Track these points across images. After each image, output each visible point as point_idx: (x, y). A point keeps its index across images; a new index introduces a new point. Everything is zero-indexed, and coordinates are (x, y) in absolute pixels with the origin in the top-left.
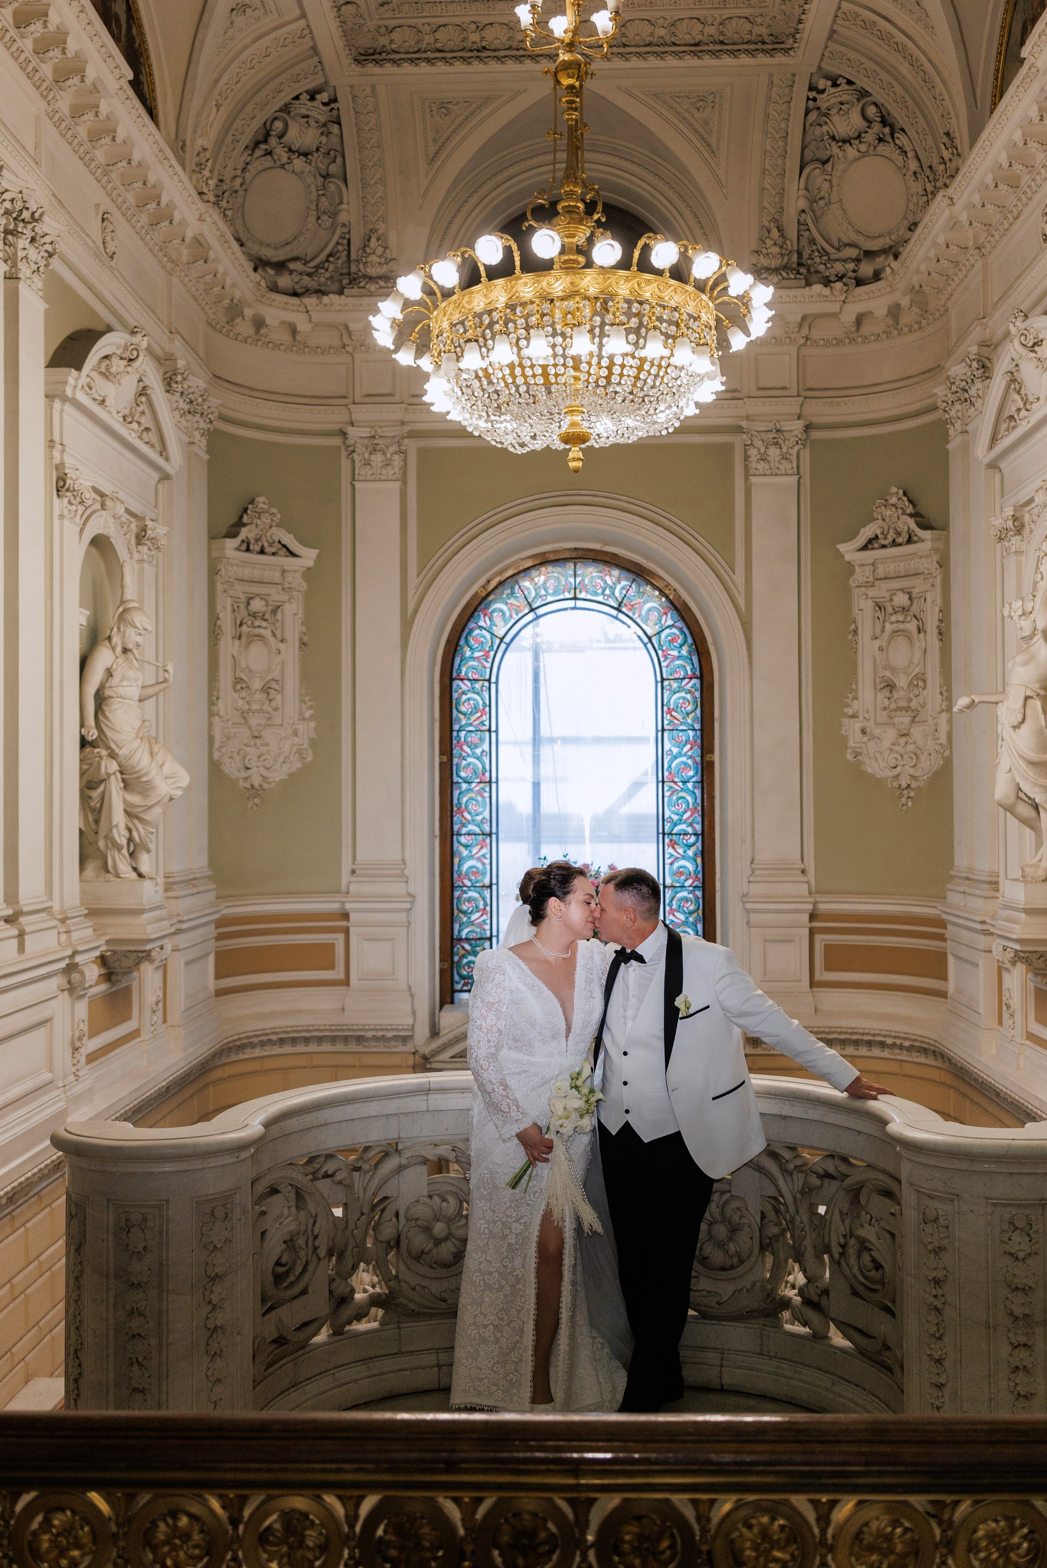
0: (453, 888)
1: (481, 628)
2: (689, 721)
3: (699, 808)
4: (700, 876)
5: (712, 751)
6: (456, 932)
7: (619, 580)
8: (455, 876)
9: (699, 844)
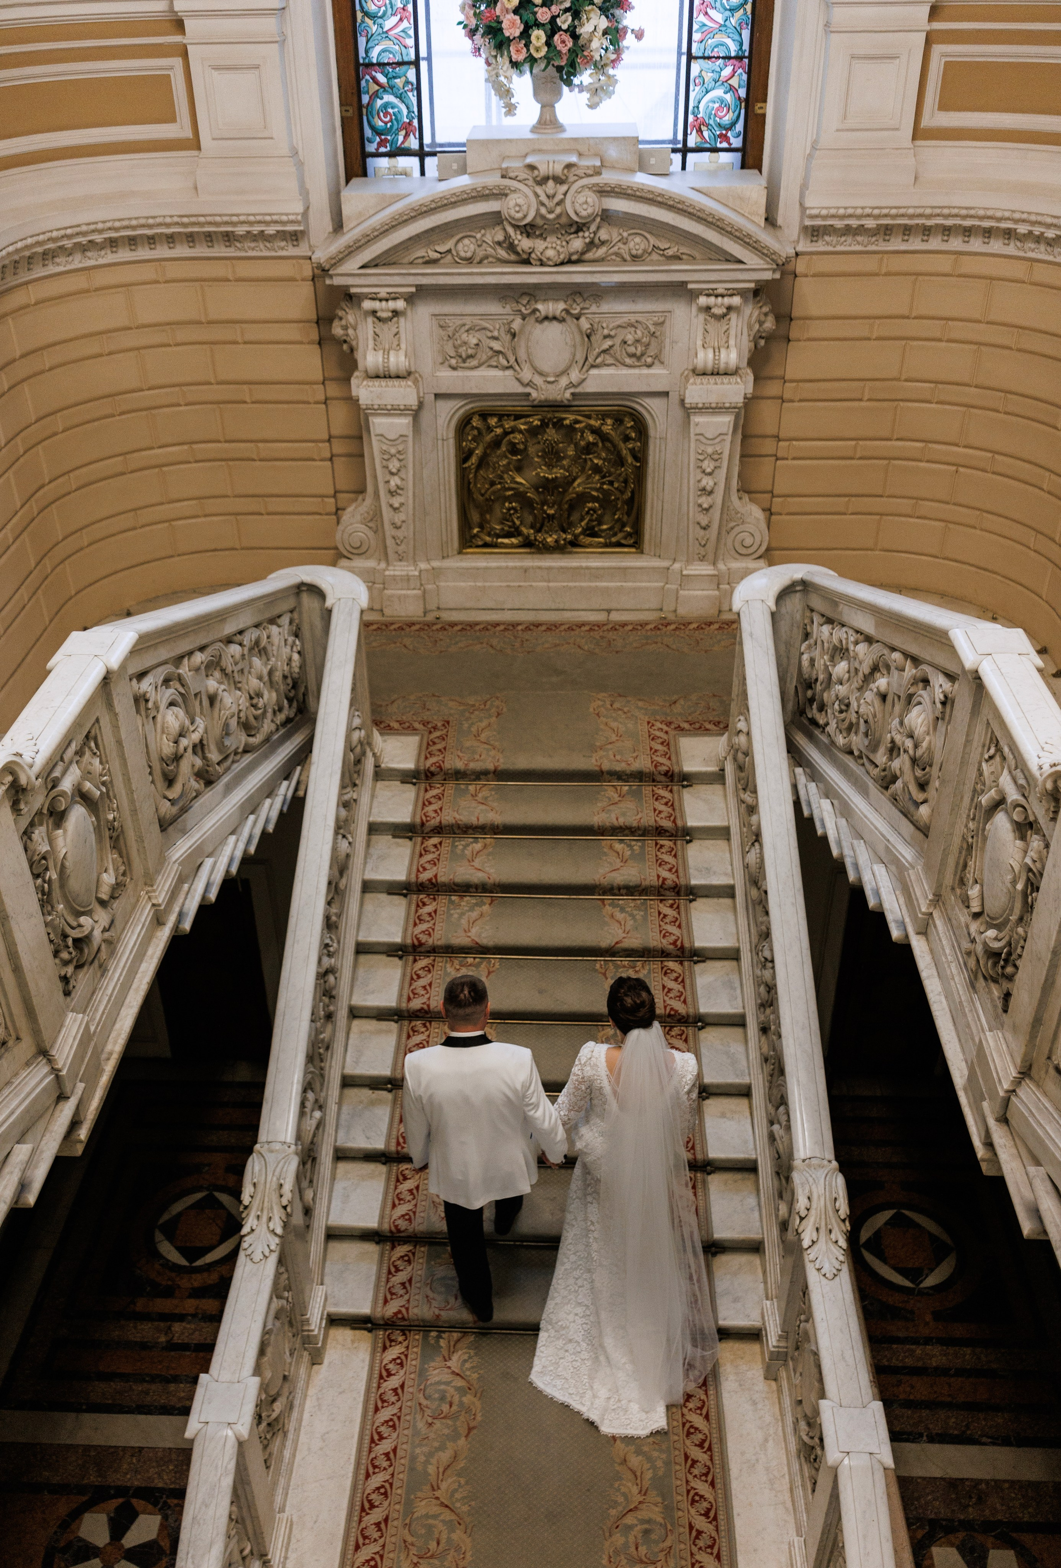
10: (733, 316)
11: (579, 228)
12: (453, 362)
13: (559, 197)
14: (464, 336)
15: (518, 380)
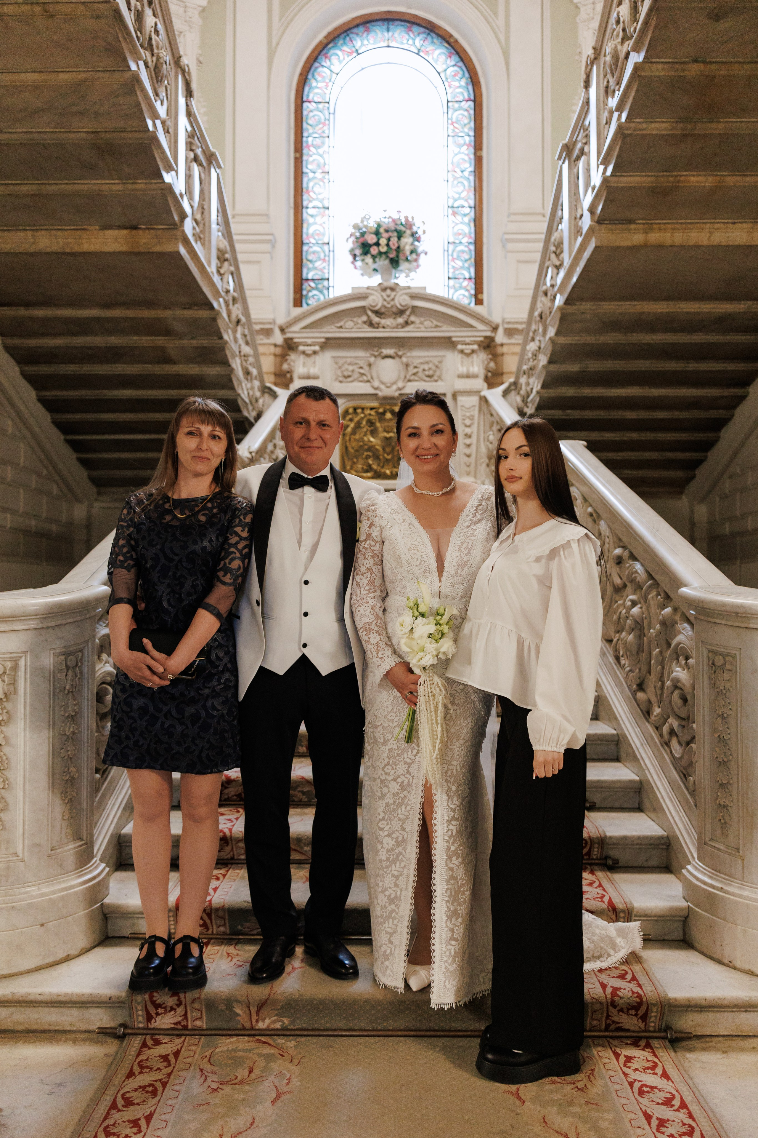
0: (302, 243)
1: (323, 66)
2: (466, 130)
3: (473, 189)
4: (473, 235)
5: (481, 149)
6: (304, 276)
7: (419, 34)
8: (304, 236)
9: (472, 214)
10: (475, 356)
11: (401, 313)
12: (341, 379)
13: (392, 297)
14: (346, 366)
15: (373, 387)
